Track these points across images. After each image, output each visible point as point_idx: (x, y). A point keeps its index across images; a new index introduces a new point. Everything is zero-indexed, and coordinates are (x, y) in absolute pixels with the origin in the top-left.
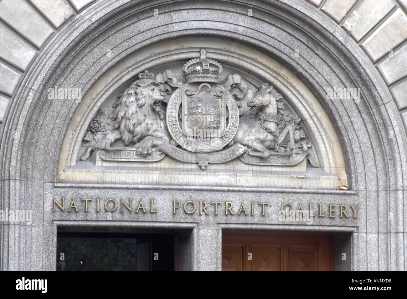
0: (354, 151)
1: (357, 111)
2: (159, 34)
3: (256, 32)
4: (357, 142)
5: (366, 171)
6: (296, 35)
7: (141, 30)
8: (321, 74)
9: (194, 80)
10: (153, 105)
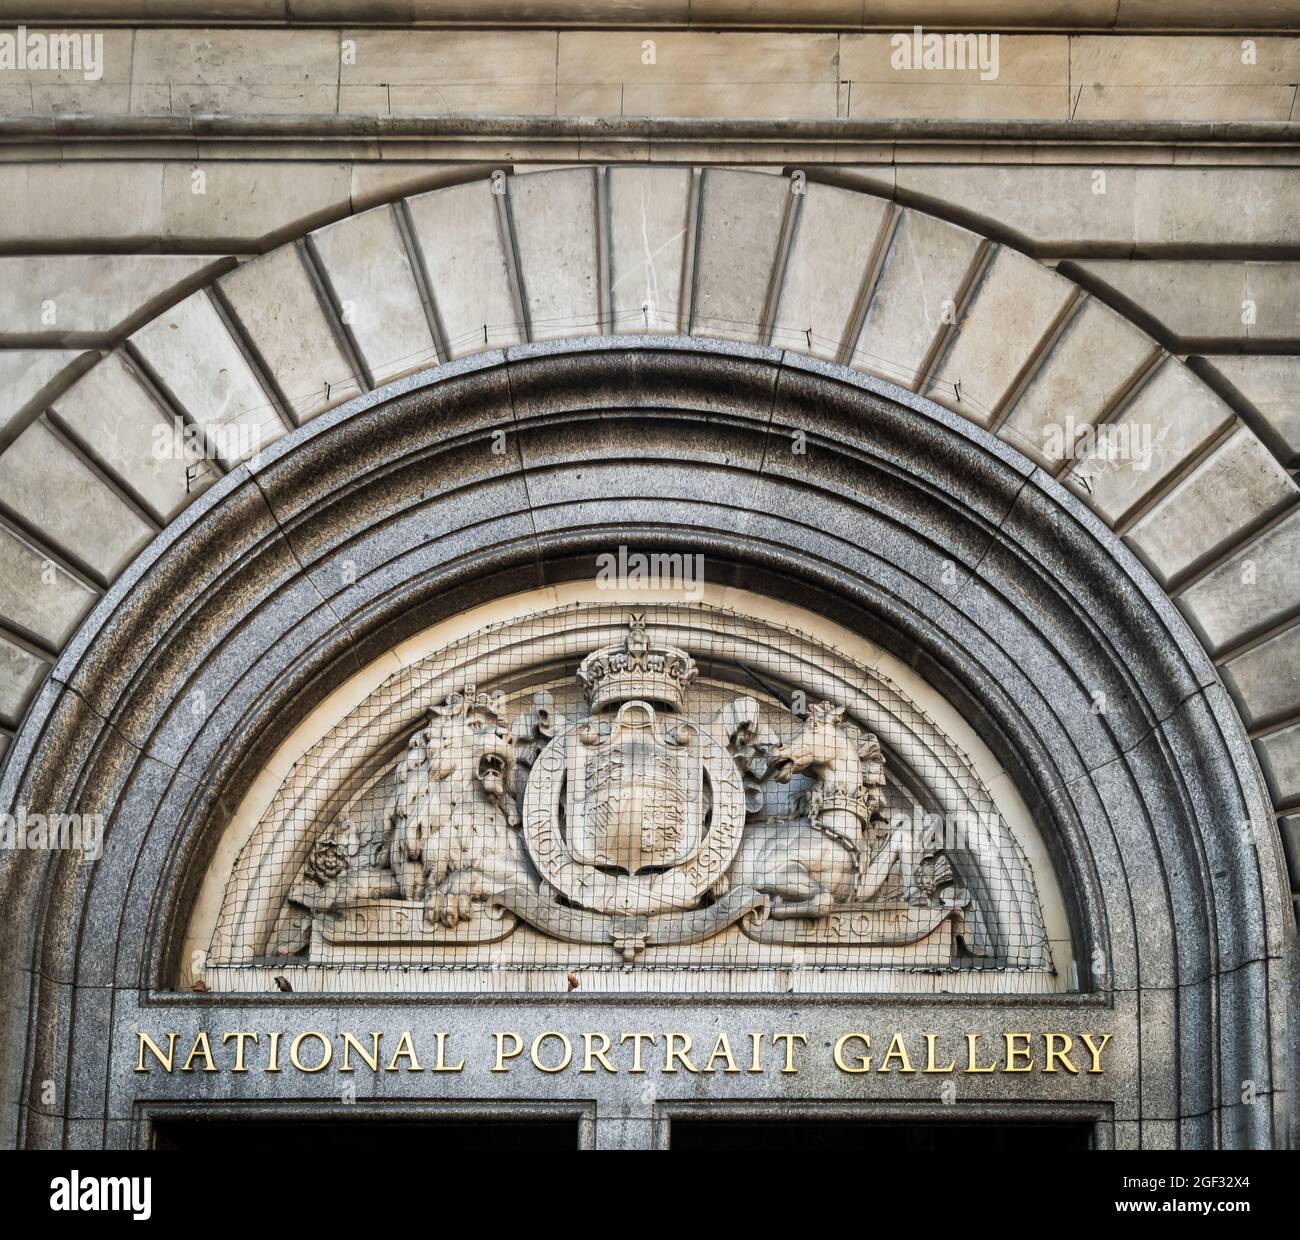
0: (1099, 869)
1: (1109, 746)
2: (487, 544)
3: (790, 525)
4: (1111, 842)
5: (1139, 930)
6: (915, 525)
7: (433, 534)
8: (993, 641)
9: (603, 697)
10: (477, 772)
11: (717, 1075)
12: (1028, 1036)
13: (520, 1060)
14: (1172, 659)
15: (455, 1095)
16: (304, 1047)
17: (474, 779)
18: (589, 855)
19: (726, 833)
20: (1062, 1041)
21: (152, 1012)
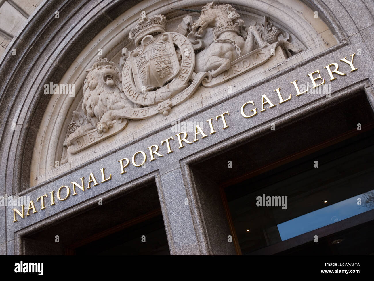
5: (349, 12)
9: (137, 40)
11: (200, 141)
12: (318, 71)
13: (130, 166)
15: (111, 188)
16: (62, 192)
18: (145, 89)
19: (188, 59)
20: (333, 65)
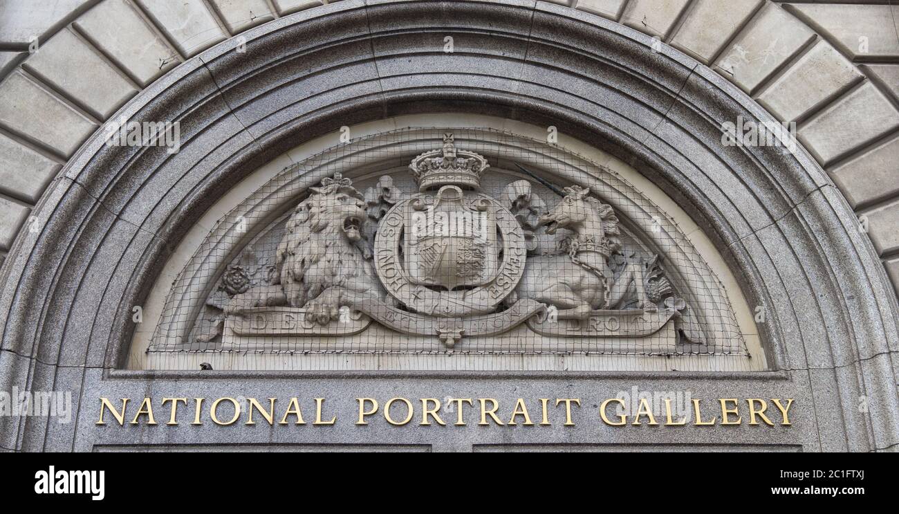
0: (769, 292)
1: (765, 216)
2: (351, 97)
3: (545, 88)
4: (775, 275)
5: (802, 331)
6: (625, 90)
7: (316, 91)
8: (682, 155)
9: (428, 182)
10: (343, 227)
11: (518, 427)
12: (736, 401)
13: (376, 417)
14: (798, 170)
15: (329, 442)
16: (220, 408)
17: (341, 231)
18: (421, 279)
19: (514, 265)
20: (760, 403)
21: (113, 382)
